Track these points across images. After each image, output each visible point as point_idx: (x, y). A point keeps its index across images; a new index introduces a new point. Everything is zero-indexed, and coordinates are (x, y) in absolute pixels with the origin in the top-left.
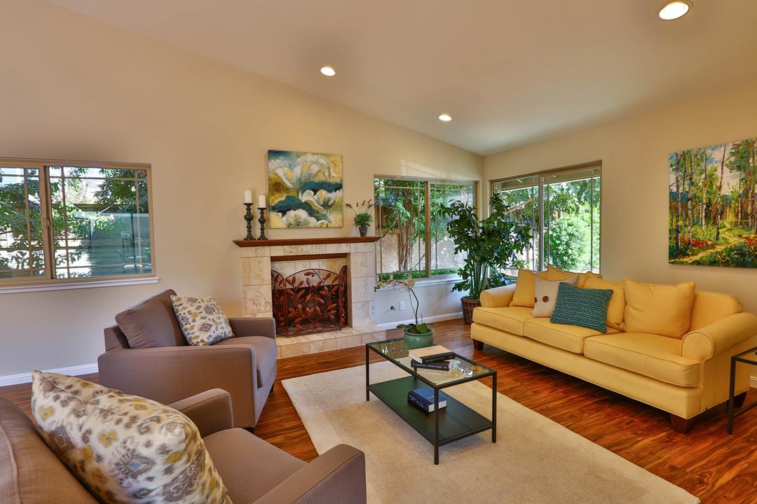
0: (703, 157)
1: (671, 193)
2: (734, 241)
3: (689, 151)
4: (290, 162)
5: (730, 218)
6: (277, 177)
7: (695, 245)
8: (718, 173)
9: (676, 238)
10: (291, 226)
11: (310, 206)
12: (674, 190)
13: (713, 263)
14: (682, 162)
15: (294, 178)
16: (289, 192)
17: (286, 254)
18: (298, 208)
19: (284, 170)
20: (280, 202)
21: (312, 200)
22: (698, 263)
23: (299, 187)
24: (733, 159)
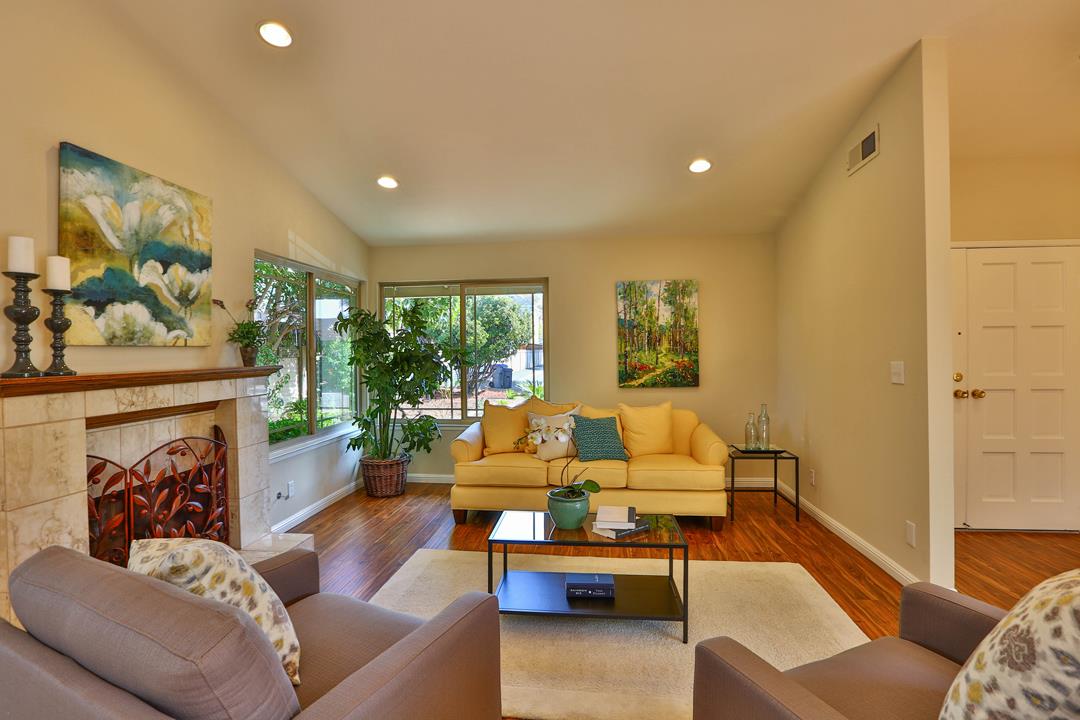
0: (645, 291)
1: (619, 320)
2: (669, 365)
3: (634, 283)
4: (118, 188)
5: (665, 346)
6: (86, 217)
7: (640, 369)
8: (656, 305)
9: (625, 363)
10: (116, 341)
11: (156, 298)
12: (623, 317)
13: (654, 385)
14: (628, 291)
15: (125, 228)
16: (112, 258)
17: (123, 409)
18: (132, 299)
19: (103, 204)
20: (92, 280)
21: (161, 284)
22: (643, 386)
23: (133, 250)
24: (666, 295)
